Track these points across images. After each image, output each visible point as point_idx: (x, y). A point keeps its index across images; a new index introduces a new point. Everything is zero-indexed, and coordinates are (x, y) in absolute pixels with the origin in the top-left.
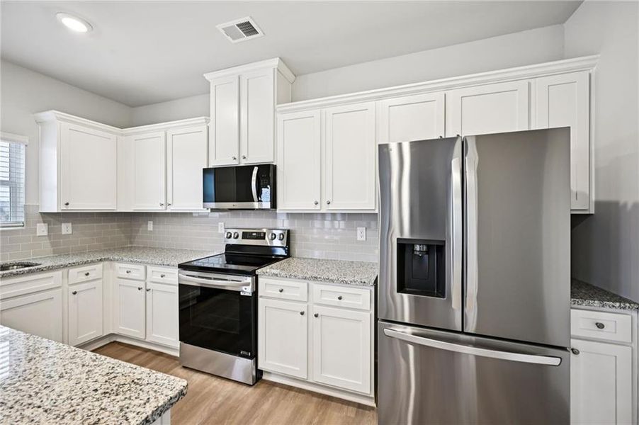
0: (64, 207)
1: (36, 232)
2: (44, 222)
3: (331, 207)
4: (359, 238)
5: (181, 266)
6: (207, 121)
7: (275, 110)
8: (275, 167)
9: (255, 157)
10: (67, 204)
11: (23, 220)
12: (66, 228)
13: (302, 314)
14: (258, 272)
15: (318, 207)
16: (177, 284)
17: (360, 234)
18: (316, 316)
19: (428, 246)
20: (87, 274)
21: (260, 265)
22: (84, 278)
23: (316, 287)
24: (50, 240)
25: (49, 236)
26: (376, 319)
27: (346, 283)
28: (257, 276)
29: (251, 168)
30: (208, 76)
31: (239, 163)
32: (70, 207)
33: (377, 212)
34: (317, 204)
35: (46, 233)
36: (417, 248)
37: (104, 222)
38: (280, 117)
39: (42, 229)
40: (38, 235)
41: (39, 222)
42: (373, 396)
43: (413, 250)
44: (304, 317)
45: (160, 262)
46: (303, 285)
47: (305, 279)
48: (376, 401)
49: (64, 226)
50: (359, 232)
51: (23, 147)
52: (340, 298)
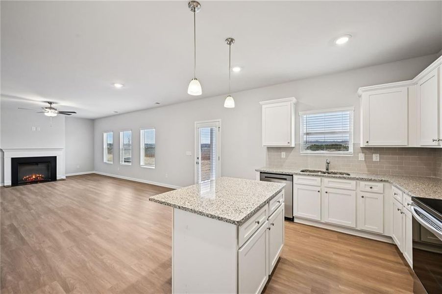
0: (366, 144)
1: (358, 158)
2: (363, 153)
10: (367, 142)
11: (353, 151)
12: (376, 157)
20: (371, 188)
22: (368, 189)
24: (366, 163)
25: (365, 161)
32: (369, 144)
35: (364, 159)
37: (405, 155)
39: (361, 157)
40: (359, 159)
41: (360, 152)
49: (374, 156)
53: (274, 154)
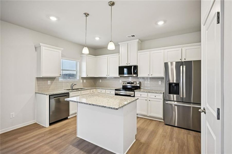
2: (82, 79)
3: (152, 76)
4: (159, 84)
5: (115, 90)
6: (119, 54)
7: (137, 52)
8: (137, 66)
9: (132, 63)
11: (79, 79)
12: (85, 81)
13: (146, 100)
14: (135, 91)
15: (149, 76)
16: (114, 94)
17: (160, 83)
18: (149, 100)
19: (176, 84)
21: (135, 89)
23: (149, 94)
25: (82, 83)
26: (164, 100)
27: (157, 93)
28: (134, 92)
29: (132, 66)
30: (119, 43)
31: (128, 65)
32: (88, 76)
33: (164, 77)
34: (148, 75)
36: (173, 84)
38: (139, 54)
39: (81, 81)
42: (163, 118)
43: (172, 85)
44: (146, 101)
45: (110, 89)
46: (146, 94)
47: (147, 92)
48: (164, 121)
50: (159, 82)
51: (79, 62)
52: (155, 96)
53: (42, 82)
